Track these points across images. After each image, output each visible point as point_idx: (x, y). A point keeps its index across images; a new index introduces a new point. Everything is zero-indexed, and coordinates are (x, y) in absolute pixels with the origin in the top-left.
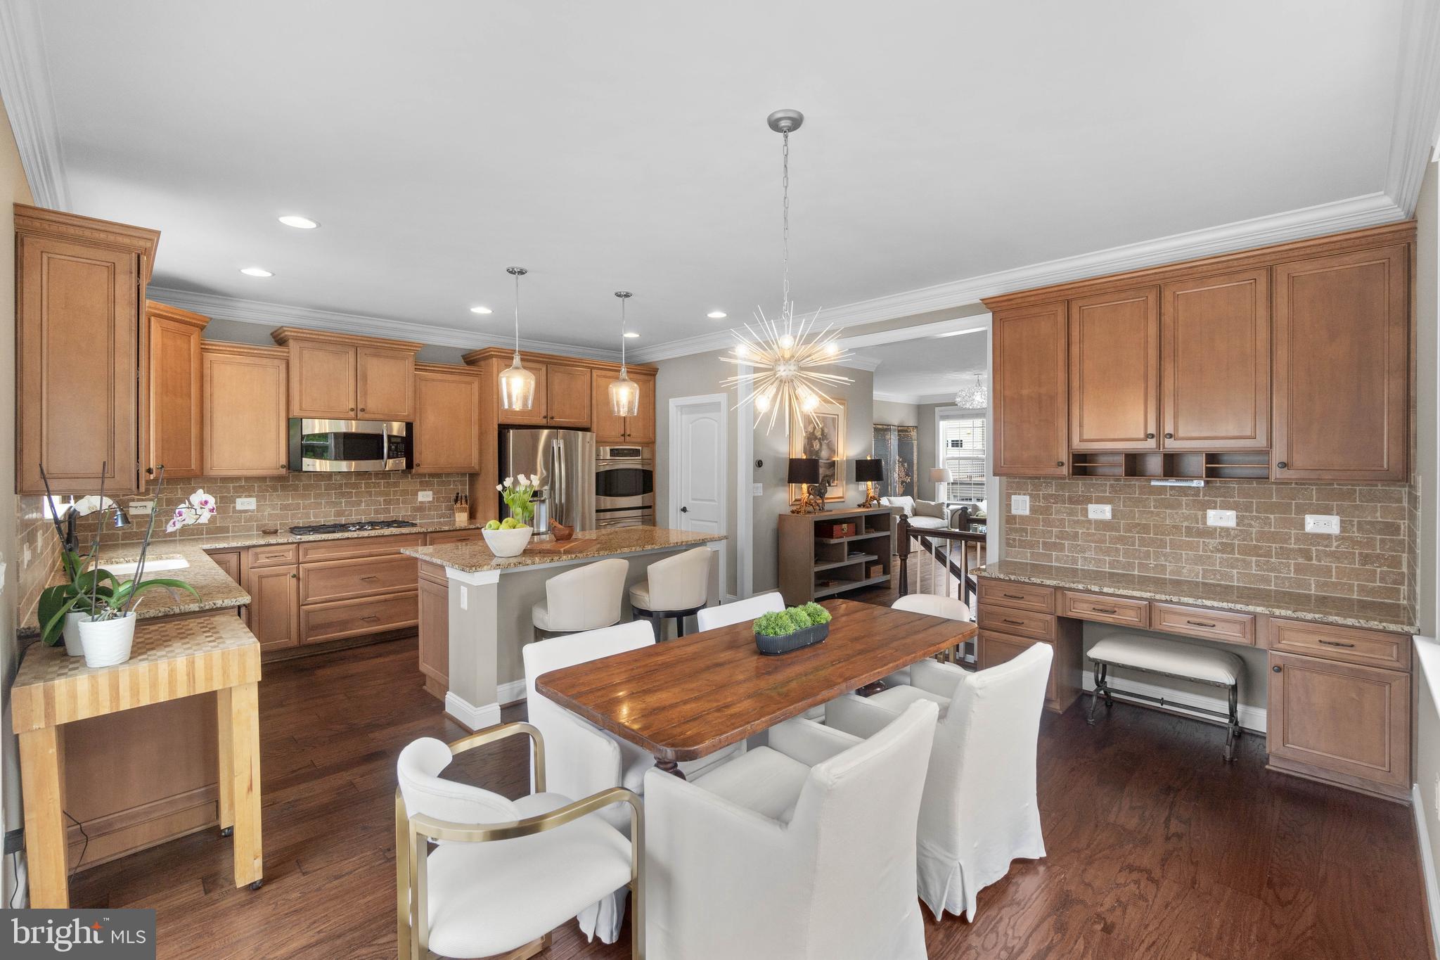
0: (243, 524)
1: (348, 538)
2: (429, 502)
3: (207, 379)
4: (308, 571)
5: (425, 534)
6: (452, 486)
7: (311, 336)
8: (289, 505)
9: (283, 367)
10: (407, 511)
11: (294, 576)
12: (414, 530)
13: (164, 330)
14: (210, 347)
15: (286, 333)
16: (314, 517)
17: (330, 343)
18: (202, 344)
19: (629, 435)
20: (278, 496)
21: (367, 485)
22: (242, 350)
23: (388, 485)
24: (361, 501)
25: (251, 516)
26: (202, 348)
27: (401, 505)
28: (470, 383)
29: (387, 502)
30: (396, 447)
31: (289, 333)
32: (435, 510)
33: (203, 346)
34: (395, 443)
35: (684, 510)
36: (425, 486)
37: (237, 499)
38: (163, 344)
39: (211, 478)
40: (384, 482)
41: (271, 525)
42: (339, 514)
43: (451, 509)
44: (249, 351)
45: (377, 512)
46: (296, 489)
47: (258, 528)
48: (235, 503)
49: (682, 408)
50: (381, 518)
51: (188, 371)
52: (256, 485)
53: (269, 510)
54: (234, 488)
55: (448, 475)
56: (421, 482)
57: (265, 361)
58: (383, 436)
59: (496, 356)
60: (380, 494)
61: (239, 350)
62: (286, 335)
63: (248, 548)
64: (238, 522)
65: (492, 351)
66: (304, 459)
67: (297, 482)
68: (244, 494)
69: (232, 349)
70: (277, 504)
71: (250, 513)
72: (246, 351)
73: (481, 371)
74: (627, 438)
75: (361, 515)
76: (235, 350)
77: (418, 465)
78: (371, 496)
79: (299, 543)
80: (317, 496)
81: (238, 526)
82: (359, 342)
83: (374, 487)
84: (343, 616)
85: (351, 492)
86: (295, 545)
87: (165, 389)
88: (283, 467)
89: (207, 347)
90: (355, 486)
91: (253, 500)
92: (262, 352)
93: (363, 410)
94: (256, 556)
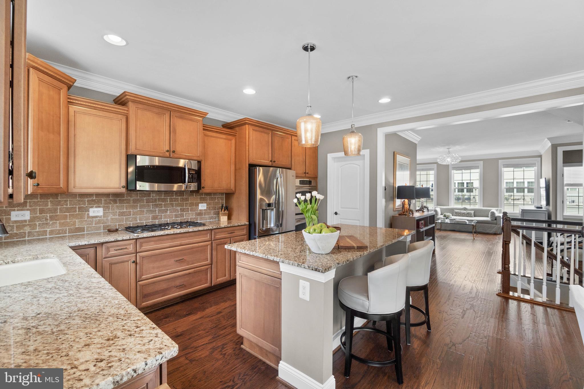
0: (94, 225)
1: (168, 235)
2: (205, 210)
3: (72, 124)
4: (143, 257)
5: (211, 230)
6: (216, 201)
7: (143, 101)
8: (124, 212)
9: (124, 120)
10: (192, 216)
11: (134, 262)
12: (206, 228)
13: (40, 80)
14: (74, 101)
15: (127, 97)
16: (140, 220)
17: (154, 106)
18: (68, 98)
19: (308, 173)
20: (117, 207)
21: (171, 200)
22: (97, 106)
23: (183, 200)
24: (167, 210)
25: (99, 220)
26: (68, 102)
27: (190, 212)
28: (231, 140)
29: (182, 210)
30: (192, 176)
31: (129, 97)
32: (208, 215)
33: (69, 100)
34: (192, 173)
35: (336, 213)
36: (203, 200)
37: (90, 209)
38: (39, 91)
39: (73, 195)
40: (181, 198)
41: (113, 226)
42: (154, 218)
43: (218, 214)
44: (101, 107)
45: (176, 216)
46: (128, 201)
47: (104, 228)
48: (89, 211)
49: (334, 158)
50: (179, 220)
51: (59, 116)
52: (103, 199)
53: (111, 215)
54: (88, 201)
55: (215, 194)
56: (200, 198)
57: (112, 115)
58: (185, 169)
59: (249, 124)
60: (177, 205)
61: (94, 105)
62: (127, 99)
63: (102, 244)
64: (91, 224)
65: (246, 120)
66: (137, 182)
67: (129, 198)
68: (95, 206)
69: (89, 104)
70: (117, 212)
71: (99, 218)
72: (99, 106)
73: (236, 133)
74: (307, 174)
75: (167, 218)
76: (92, 105)
77: (203, 188)
78: (173, 207)
79: (136, 239)
80: (141, 207)
81: (91, 227)
82: (172, 108)
83: (175, 201)
84: (164, 286)
85: (162, 204)
86: (134, 240)
87: (41, 125)
88: (123, 187)
89: (72, 101)
90: (164, 200)
91: (101, 209)
92: (110, 109)
93: (174, 152)
94: (108, 250)
